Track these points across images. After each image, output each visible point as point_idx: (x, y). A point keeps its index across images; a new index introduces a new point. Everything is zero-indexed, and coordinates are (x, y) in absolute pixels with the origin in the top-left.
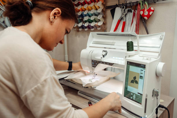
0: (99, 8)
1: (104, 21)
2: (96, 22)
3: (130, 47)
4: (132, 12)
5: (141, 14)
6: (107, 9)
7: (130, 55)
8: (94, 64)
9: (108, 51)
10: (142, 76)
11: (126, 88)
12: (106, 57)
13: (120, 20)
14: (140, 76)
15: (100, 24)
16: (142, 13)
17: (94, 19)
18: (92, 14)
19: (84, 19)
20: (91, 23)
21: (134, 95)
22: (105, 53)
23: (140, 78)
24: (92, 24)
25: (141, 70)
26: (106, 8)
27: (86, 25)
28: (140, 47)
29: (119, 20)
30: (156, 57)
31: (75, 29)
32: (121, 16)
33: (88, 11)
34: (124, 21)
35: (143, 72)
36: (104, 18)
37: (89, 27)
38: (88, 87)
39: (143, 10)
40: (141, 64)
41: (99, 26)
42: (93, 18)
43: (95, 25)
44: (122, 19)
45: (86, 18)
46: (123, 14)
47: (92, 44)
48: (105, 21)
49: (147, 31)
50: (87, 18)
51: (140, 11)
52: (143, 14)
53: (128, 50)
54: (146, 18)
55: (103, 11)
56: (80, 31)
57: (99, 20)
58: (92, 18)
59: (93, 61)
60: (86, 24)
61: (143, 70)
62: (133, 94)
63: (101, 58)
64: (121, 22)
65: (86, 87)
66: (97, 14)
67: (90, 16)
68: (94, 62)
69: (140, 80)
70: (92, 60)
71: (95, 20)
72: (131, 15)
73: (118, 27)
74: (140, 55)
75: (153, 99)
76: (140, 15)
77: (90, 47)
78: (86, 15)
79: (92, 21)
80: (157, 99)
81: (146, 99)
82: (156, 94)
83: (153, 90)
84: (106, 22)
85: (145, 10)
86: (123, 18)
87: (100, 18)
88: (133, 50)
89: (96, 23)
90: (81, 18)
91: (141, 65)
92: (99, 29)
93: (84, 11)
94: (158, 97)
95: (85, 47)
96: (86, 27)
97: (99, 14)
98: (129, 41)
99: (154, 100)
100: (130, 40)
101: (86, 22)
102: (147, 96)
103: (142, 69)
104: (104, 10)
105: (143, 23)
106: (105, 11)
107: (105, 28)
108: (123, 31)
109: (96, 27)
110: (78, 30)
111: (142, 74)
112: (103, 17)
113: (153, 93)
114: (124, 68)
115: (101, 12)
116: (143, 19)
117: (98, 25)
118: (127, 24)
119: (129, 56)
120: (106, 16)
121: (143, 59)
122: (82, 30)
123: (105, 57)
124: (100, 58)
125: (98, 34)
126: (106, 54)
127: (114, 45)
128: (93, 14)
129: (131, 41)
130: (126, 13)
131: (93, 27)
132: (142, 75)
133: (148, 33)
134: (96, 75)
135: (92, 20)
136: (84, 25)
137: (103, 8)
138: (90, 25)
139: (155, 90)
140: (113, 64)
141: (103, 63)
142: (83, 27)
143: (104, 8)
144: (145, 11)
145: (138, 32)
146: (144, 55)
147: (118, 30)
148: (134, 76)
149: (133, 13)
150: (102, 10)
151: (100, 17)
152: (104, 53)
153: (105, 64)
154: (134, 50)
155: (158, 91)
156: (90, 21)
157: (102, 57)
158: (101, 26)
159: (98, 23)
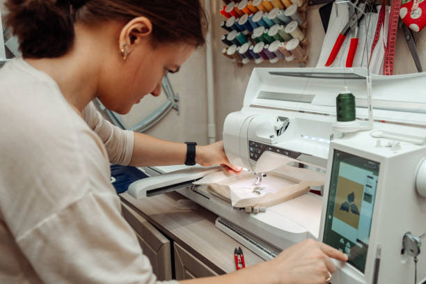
0: (291, 3)
1: (301, 39)
2: (282, 40)
3: (346, 108)
4: (376, 12)
5: (403, 17)
6: (311, 7)
7: (346, 131)
8: (255, 152)
9: (290, 118)
10: (371, 193)
11: (328, 223)
12: (284, 134)
13: (343, 34)
14: (366, 194)
15: (291, 45)
16: (403, 12)
17: (278, 34)
18: (272, 20)
19: (253, 33)
20: (269, 44)
21: (348, 244)
22: (283, 123)
23: (365, 199)
24: (272, 48)
25: (369, 177)
26: (309, 5)
27: (257, 49)
28: (374, 108)
29: (340, 35)
30: (421, 141)
31: (234, 60)
32: (347, 25)
33: (264, 12)
34: (355, 37)
35: (372, 182)
36: (304, 29)
37: (265, 55)
38: (244, 208)
39: (409, 6)
40: (367, 161)
41: (290, 53)
42: (275, 30)
43: (278, 50)
44: (348, 31)
45: (257, 33)
46: (351, 18)
47: (258, 98)
48: (305, 37)
49: (419, 64)
50: (260, 32)
51: (398, 9)
52: (408, 15)
53: (340, 117)
54: (415, 27)
55: (299, 11)
56: (246, 64)
57: (290, 37)
58: (272, 32)
59: (251, 144)
60: (257, 46)
61: (372, 178)
62: (346, 241)
63: (271, 137)
64: (345, 41)
65: (240, 209)
66: (284, 19)
67: (267, 27)
68: (253, 146)
69: (364, 204)
70: (250, 142)
71: (280, 36)
72: (373, 19)
73: (339, 55)
74: (375, 134)
75: (404, 262)
76: (400, 18)
77: (252, 106)
78: (258, 25)
79: (272, 40)
80: (416, 261)
81: (378, 262)
82: (413, 249)
83: (405, 237)
84: (307, 41)
85: (414, 4)
86: (352, 29)
87: (293, 29)
88: (353, 118)
89: (281, 45)
90: (246, 32)
91: (370, 162)
92: (289, 59)
93: (254, 14)
94: (419, 257)
95: (239, 107)
96: (257, 56)
97: (290, 19)
98: (343, 93)
99: (408, 263)
100: (346, 91)
101: (257, 41)
102: (379, 251)
103: (371, 174)
104: (304, 9)
105: (407, 40)
106: (306, 13)
107: (304, 56)
108: (350, 63)
109: (281, 54)
110: (239, 62)
111: (370, 187)
112: (300, 28)
113: (403, 243)
114: (325, 167)
115: (296, 13)
116: (408, 31)
117: (285, 49)
118: (363, 46)
119: (344, 135)
120: (307, 25)
121: (378, 145)
122: (248, 63)
123: (282, 135)
124: (268, 137)
125: (271, 73)
126: (286, 128)
127: (310, 103)
128: (275, 21)
129: (349, 92)
130: (360, 15)
131: (274, 55)
132: (370, 191)
133: (420, 70)
134: (265, 176)
135: (272, 37)
136: (252, 51)
137: (300, 5)
138: (267, 50)
139: (410, 237)
140: (300, 154)
141: (274, 149)
142: (249, 54)
143: (303, 5)
144: (412, 9)
145: (391, 67)
146: (384, 132)
147: (336, 62)
148: (351, 192)
149: (378, 14)
150: (298, 8)
151: (291, 28)
152: (280, 124)
153: (279, 153)
154: (357, 117)
155: (418, 239)
156: (268, 40)
157: (274, 134)
158: (295, 50)
159: (285, 44)
